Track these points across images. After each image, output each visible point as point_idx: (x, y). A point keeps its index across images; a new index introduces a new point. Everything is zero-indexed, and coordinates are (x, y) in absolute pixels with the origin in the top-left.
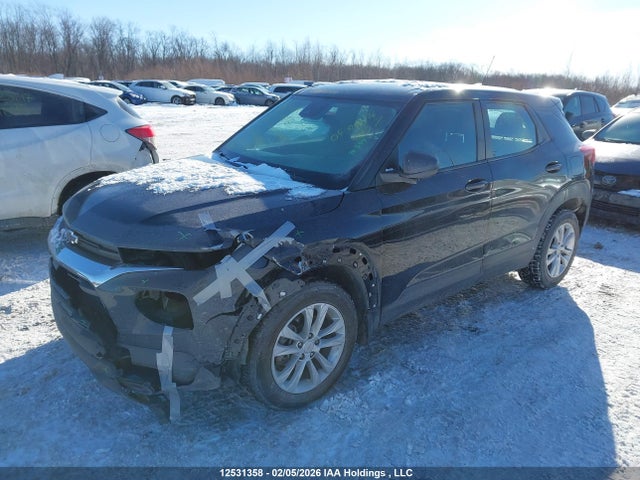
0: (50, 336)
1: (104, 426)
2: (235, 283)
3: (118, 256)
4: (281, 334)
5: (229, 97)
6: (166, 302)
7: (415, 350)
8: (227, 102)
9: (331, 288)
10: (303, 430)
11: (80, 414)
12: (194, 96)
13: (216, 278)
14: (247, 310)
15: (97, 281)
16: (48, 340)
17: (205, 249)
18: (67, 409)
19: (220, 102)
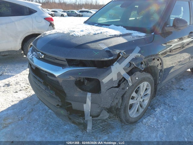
0: (27, 95)
1: (58, 133)
2: (119, 74)
3: (66, 63)
4: (132, 95)
5: (65, 14)
6: (86, 82)
7: (166, 97)
8: (65, 16)
9: (149, 75)
10: (139, 133)
11: (47, 128)
12: (54, 14)
13: (111, 72)
14: (122, 86)
15: (57, 74)
16: (26, 97)
17: (106, 59)
18: (41, 126)
19: (62, 15)
